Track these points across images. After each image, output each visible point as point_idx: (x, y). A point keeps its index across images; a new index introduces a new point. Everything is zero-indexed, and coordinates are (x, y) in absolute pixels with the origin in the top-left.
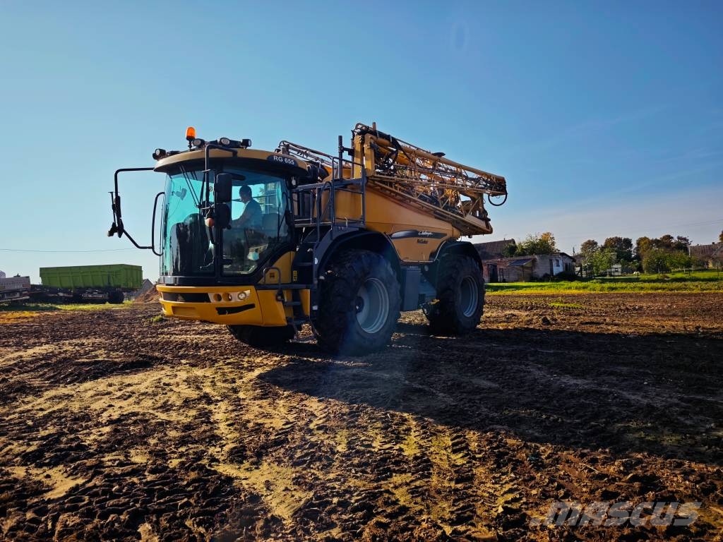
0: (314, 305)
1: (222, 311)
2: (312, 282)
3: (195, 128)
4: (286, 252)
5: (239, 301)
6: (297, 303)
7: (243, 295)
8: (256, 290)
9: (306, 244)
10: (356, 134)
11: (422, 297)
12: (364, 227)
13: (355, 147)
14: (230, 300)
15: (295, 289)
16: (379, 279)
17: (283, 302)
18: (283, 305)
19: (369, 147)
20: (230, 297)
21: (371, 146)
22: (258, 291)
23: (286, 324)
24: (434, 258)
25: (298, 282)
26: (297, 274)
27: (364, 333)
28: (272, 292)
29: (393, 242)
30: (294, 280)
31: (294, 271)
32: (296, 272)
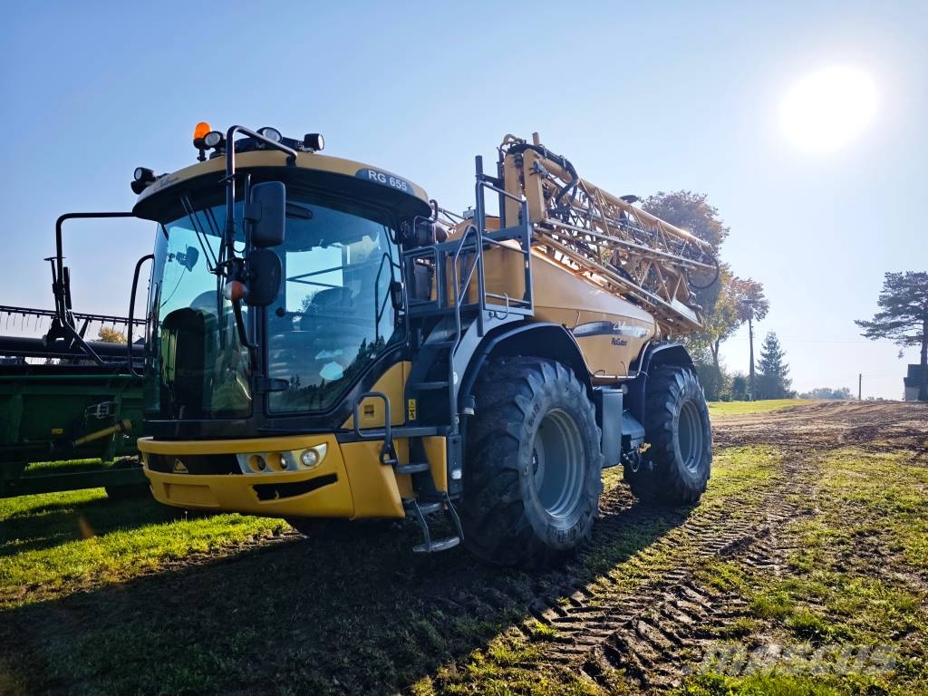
0: (454, 469)
1: (265, 491)
2: (449, 421)
4: (393, 364)
5: (305, 468)
6: (420, 467)
7: (313, 456)
8: (339, 443)
9: (432, 346)
10: (504, 154)
11: (626, 440)
12: (533, 315)
13: (506, 175)
14: (284, 467)
15: (415, 437)
16: (569, 410)
17: (394, 466)
18: (395, 473)
19: (533, 171)
20: (283, 462)
21: (536, 171)
22: (342, 445)
23: (402, 513)
24: (637, 370)
25: (420, 422)
26: (418, 406)
27: (551, 519)
28: (372, 445)
29: (578, 341)
30: (411, 418)
31: (410, 401)
32: (414, 401)
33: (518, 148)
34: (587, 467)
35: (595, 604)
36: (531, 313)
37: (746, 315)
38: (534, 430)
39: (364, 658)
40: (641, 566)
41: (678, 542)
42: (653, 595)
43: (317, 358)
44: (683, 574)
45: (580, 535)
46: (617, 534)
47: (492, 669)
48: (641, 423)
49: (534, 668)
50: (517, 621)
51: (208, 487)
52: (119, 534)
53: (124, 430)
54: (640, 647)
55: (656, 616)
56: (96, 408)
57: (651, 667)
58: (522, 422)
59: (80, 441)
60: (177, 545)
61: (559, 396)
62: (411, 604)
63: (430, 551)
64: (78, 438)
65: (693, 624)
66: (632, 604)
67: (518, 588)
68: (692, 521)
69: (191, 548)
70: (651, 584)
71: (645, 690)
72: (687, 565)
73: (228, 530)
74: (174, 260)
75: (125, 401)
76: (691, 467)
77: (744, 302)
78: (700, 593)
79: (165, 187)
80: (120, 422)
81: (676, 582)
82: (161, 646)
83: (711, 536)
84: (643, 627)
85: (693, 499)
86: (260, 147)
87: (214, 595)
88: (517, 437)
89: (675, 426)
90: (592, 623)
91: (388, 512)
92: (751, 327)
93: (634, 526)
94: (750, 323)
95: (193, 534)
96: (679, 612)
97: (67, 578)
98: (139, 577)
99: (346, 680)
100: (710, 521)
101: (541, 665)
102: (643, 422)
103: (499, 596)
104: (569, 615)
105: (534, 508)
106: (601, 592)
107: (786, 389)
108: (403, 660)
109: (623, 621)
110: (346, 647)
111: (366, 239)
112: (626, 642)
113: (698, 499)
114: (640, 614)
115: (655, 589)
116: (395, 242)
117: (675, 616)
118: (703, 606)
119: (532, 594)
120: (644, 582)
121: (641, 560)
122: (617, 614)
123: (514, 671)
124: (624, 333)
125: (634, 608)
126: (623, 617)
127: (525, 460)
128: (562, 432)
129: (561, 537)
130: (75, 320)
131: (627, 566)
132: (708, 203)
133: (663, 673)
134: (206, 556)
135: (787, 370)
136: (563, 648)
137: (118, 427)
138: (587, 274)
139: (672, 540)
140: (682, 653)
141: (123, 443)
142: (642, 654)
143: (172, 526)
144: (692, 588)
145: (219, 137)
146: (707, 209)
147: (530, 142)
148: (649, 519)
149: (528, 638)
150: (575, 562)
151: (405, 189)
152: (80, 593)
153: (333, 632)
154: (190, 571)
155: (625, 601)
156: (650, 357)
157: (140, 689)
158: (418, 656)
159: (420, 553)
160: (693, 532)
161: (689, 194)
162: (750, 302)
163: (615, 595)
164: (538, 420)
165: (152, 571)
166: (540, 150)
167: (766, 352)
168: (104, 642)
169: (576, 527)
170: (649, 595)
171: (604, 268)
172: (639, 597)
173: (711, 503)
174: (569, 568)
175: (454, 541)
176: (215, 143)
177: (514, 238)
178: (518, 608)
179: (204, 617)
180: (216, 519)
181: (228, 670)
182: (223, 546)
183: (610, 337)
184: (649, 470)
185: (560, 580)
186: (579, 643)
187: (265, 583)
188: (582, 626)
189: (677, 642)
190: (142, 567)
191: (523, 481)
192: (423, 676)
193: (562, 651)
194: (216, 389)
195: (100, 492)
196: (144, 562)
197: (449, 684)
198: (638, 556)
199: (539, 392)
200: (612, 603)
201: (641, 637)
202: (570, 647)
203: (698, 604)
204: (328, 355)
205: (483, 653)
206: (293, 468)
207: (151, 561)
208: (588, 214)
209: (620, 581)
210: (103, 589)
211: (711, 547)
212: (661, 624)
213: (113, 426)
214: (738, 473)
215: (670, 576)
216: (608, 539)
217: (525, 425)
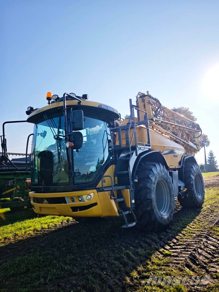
0: (132, 200)
2: (129, 184)
3: (51, 92)
4: (110, 166)
5: (87, 201)
6: (122, 200)
7: (89, 197)
8: (97, 192)
9: (121, 160)
10: (138, 98)
11: (180, 187)
12: (151, 148)
13: (139, 104)
14: (80, 201)
15: (118, 190)
16: (164, 179)
17: (114, 199)
18: (115, 202)
19: (148, 103)
20: (80, 199)
21: (149, 103)
22: (98, 193)
23: (118, 215)
24: (181, 165)
25: (119, 184)
26: (118, 179)
27: (162, 215)
28: (107, 193)
29: (164, 156)
30: (116, 183)
31: (115, 178)
32: (117, 177)
33: (143, 96)
34: (171, 197)
35: (181, 243)
36: (150, 148)
37: (203, 145)
38: (155, 186)
39: (111, 264)
40: (192, 230)
41: (200, 221)
42: (199, 239)
43: (86, 164)
44: (206, 232)
45: (170, 219)
46: (180, 219)
47: (155, 267)
48: (183, 182)
49: (168, 266)
50: (157, 250)
51: (55, 208)
52: (18, 223)
53: (17, 189)
54: (201, 258)
55: (203, 247)
56: (9, 182)
57: (208, 265)
58: (152, 184)
59: (4, 193)
60: (38, 226)
61: (162, 174)
62: (120, 245)
63: (128, 227)
64: (3, 192)
65: (216, 249)
66: (193, 242)
67: (154, 238)
68: (202, 213)
69: (42, 227)
70: (197, 235)
71: (209, 273)
72: (206, 229)
73: (52, 221)
74: (39, 135)
75: (17, 180)
76: (199, 195)
77: (202, 141)
78: (214, 238)
79: (38, 113)
80: (16, 187)
81: (205, 235)
82: (43, 261)
83: (210, 219)
84: (200, 251)
85: (200, 206)
86: (69, 99)
87: (55, 243)
88: (151, 188)
89: (194, 183)
90: (182, 250)
91: (114, 215)
92: (205, 149)
93: (184, 216)
94: (204, 148)
95: (41, 222)
96: (210, 245)
97: (5, 238)
98: (28, 238)
99: (108, 272)
100: (208, 213)
101: (171, 265)
102: (184, 181)
103: (149, 241)
104: (174, 247)
105: (157, 212)
106: (182, 239)
107: (217, 168)
108: (125, 265)
109: (193, 249)
110: (104, 260)
111: (98, 126)
112: (196, 256)
113: (202, 206)
114: (197, 246)
115: (198, 237)
116: (108, 127)
117: (209, 247)
118: (217, 243)
119: (159, 240)
120: (194, 235)
121: (190, 227)
122: (189, 246)
123: (163, 267)
124: (177, 153)
125: (194, 244)
126: (192, 247)
127: (153, 196)
128: (162, 186)
129: (165, 220)
130: (8, 155)
131: (187, 230)
132: (189, 111)
133: (213, 267)
134: (48, 230)
135: (216, 162)
136: (176, 259)
137: (15, 188)
138: (164, 134)
139: (198, 220)
140: (216, 260)
141: (17, 194)
142: (202, 260)
143: (34, 220)
144: (211, 237)
145: (57, 96)
146: (189, 112)
147: (146, 94)
148: (188, 213)
149: (163, 256)
150: (169, 229)
151: (112, 111)
152: (11, 244)
153: (98, 255)
154: (44, 235)
155: (190, 242)
156: (185, 161)
157: (41, 277)
158: (129, 263)
159: (124, 228)
160: (204, 217)
161: (183, 108)
162: (204, 141)
163: (186, 240)
164: (156, 183)
165: (32, 236)
166: (150, 96)
167: (210, 157)
168: (24, 260)
169: (169, 217)
170: (197, 239)
171: (169, 132)
172: (194, 240)
173: (206, 207)
174: (168, 231)
175: (134, 224)
176: (55, 98)
177: (144, 124)
178: (156, 245)
179: (54, 251)
180: (47, 217)
181: (68, 270)
182: (52, 226)
183: (172, 155)
184: (187, 197)
185: (166, 235)
186: (181, 257)
187: (70, 239)
188: (179, 251)
189: (213, 256)
190: (28, 234)
191: (153, 202)
192: (133, 270)
193: (176, 260)
194: (54, 176)
195: (8, 209)
196: (28, 232)
197: (142, 272)
198: (189, 226)
199: (156, 173)
200: (186, 242)
201: (200, 254)
202: (178, 258)
203: (215, 242)
204: (90, 163)
205: (150, 261)
206: (84, 201)
207: (31, 232)
208: (164, 116)
209: (186, 235)
210: (18, 242)
211: (212, 222)
212: (205, 249)
213: (14, 188)
214: (211, 197)
215: (202, 232)
216: (177, 220)
217: (153, 185)
